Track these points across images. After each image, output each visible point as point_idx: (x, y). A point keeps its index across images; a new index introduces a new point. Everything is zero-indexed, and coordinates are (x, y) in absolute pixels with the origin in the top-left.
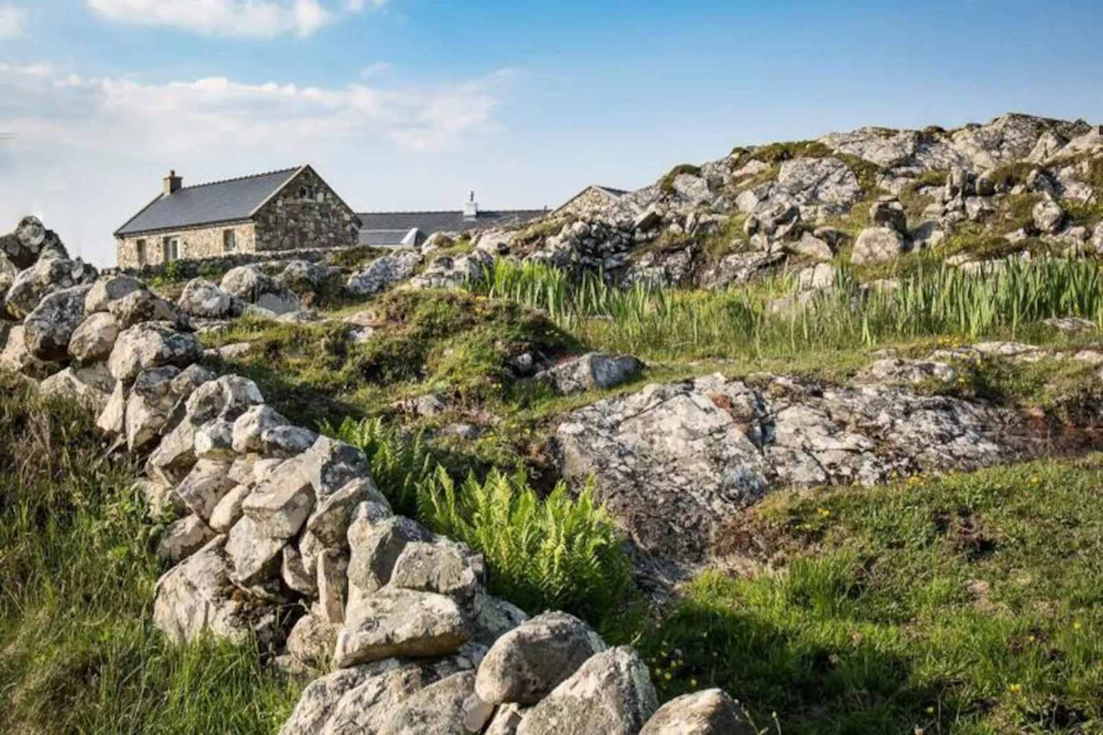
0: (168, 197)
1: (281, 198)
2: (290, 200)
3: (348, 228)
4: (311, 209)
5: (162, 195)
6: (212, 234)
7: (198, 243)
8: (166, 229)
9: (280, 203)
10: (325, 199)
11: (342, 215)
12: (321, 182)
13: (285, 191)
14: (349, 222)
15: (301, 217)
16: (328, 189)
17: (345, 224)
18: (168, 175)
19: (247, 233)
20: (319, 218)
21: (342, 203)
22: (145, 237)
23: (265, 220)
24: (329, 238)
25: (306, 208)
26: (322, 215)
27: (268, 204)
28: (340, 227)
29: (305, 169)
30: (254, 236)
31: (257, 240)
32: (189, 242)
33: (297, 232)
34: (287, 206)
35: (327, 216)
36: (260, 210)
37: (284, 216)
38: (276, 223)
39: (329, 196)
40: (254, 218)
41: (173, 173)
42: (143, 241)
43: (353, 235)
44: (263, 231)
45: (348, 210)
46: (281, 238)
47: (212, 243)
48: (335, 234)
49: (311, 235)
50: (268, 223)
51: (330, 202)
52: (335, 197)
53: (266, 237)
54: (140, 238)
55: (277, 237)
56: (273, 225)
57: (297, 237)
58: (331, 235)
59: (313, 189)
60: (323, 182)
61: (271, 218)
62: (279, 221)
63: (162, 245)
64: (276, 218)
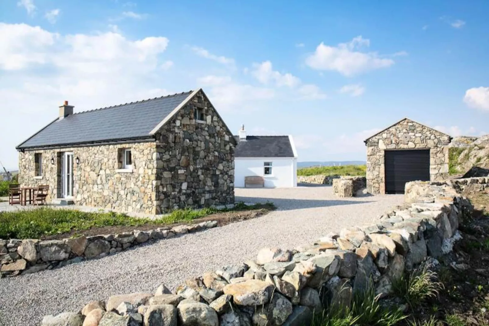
0: (62, 120)
1: (180, 118)
2: (186, 121)
3: (228, 148)
4: (202, 129)
5: (58, 119)
6: (106, 152)
7: (91, 160)
8: (60, 146)
9: (178, 123)
10: (212, 121)
11: (224, 136)
12: (210, 105)
13: (182, 112)
14: (228, 142)
15: (195, 137)
16: (215, 112)
18: (63, 104)
19: (146, 152)
20: (208, 138)
21: (224, 125)
22: (42, 151)
23: (166, 138)
24: (215, 156)
25: (198, 128)
26: (210, 135)
27: (169, 123)
28: (222, 146)
29: (198, 92)
30: (155, 156)
31: (157, 159)
32: (81, 158)
33: (191, 151)
34: (184, 126)
35: (214, 137)
36: (161, 128)
37: (182, 135)
38: (174, 142)
39: (215, 118)
40: (155, 137)
41: (67, 102)
42: (41, 154)
43: (231, 153)
44: (163, 151)
45: (228, 132)
46: (178, 158)
47: (106, 160)
48: (219, 152)
49: (202, 154)
50: (168, 143)
51: (216, 124)
53: (166, 157)
54: (37, 152)
55: (175, 156)
56: (173, 145)
57: (192, 156)
58: (216, 154)
59: (204, 112)
60: (211, 106)
61: (171, 137)
62: (177, 140)
63: (56, 159)
64: (175, 137)
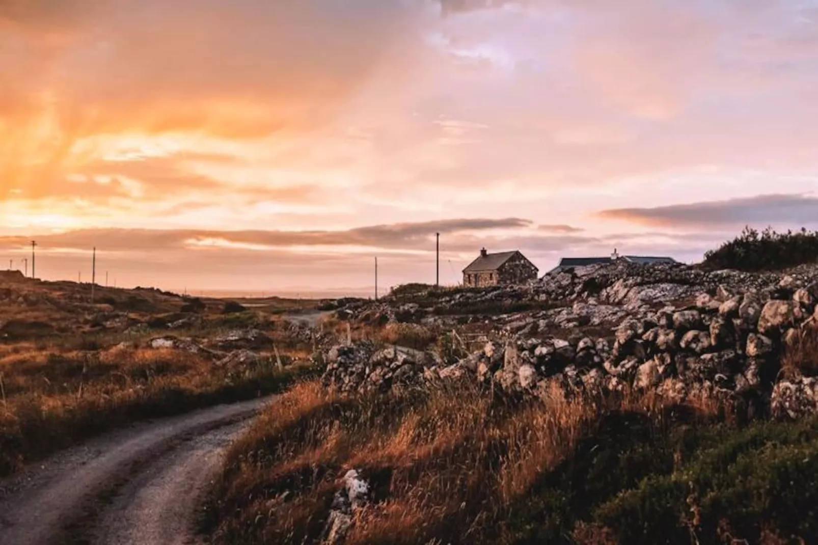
1: (508, 262)
2: (511, 263)
3: (533, 272)
4: (519, 266)
5: (480, 257)
8: (475, 271)
9: (507, 264)
10: (524, 262)
11: (531, 267)
13: (509, 259)
15: (515, 269)
17: (532, 270)
18: (483, 249)
19: (496, 276)
20: (521, 269)
21: (531, 263)
23: (502, 270)
24: (526, 276)
25: (517, 266)
26: (523, 268)
27: (502, 264)
29: (516, 252)
34: (509, 265)
35: (525, 268)
37: (508, 269)
39: (526, 261)
40: (499, 269)
42: (470, 275)
45: (533, 266)
48: (528, 274)
49: (519, 275)
51: (526, 263)
52: (528, 261)
53: (502, 276)
56: (505, 272)
59: (519, 259)
60: (523, 256)
61: (504, 270)
62: (506, 270)
